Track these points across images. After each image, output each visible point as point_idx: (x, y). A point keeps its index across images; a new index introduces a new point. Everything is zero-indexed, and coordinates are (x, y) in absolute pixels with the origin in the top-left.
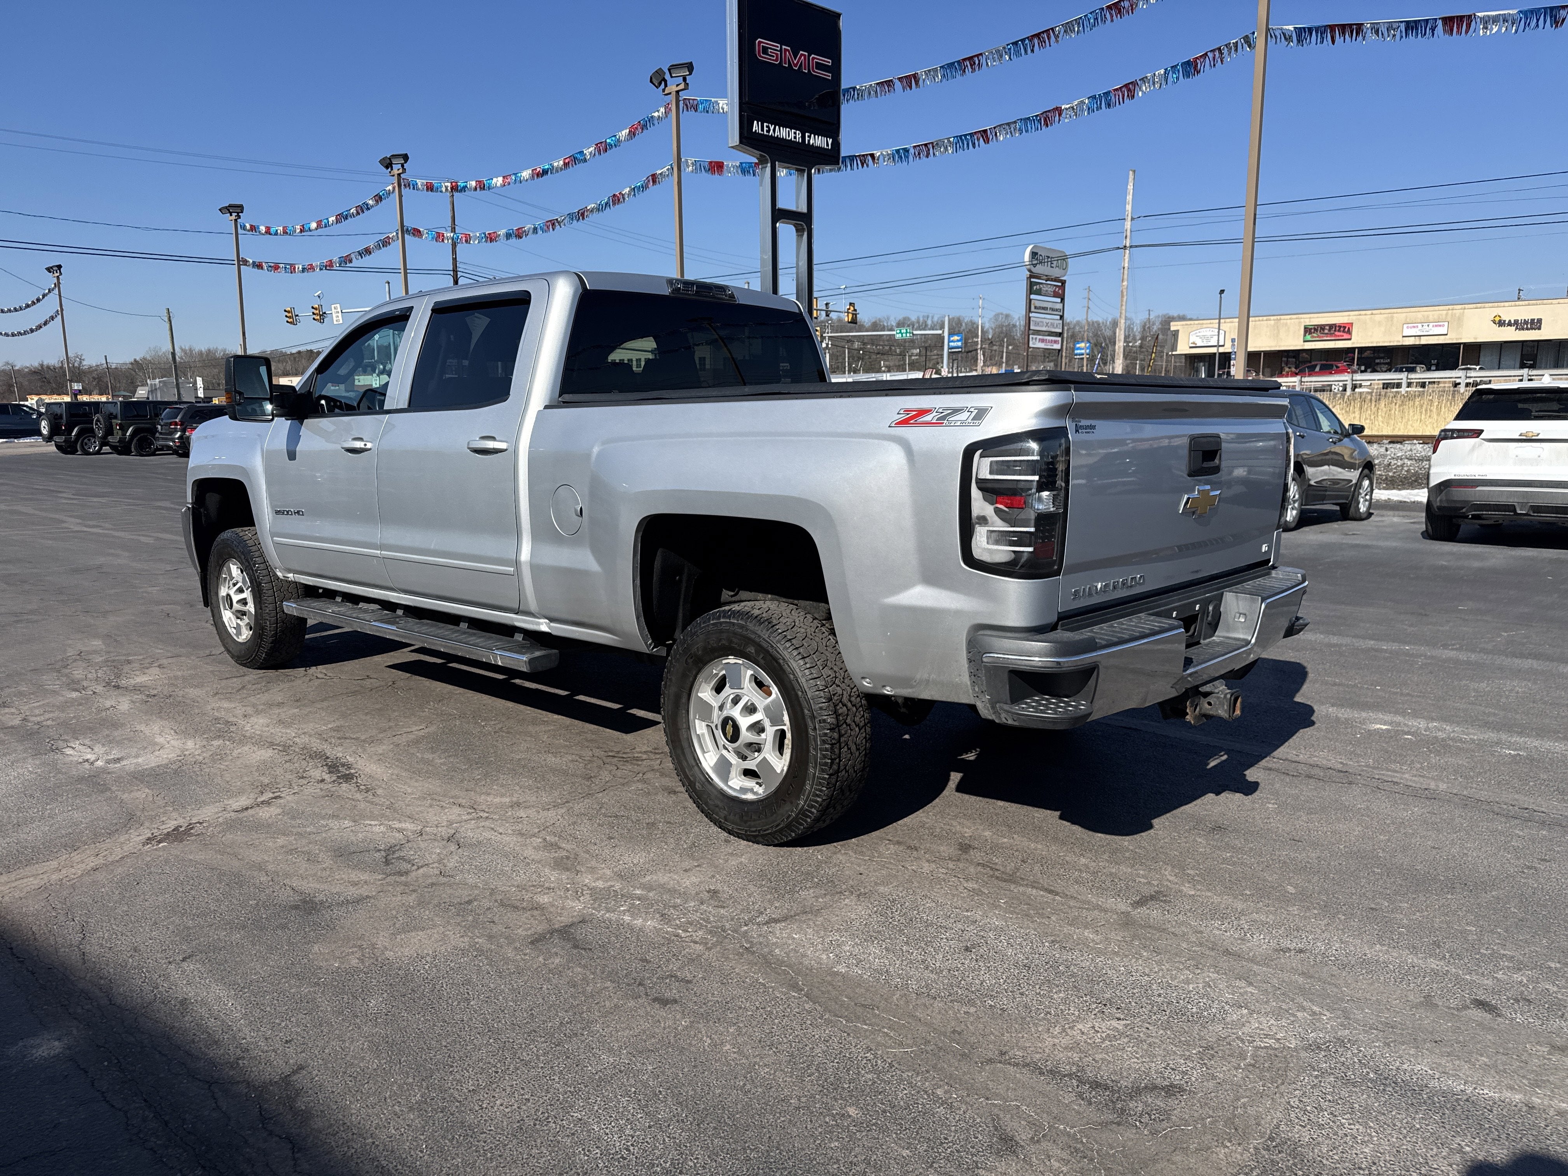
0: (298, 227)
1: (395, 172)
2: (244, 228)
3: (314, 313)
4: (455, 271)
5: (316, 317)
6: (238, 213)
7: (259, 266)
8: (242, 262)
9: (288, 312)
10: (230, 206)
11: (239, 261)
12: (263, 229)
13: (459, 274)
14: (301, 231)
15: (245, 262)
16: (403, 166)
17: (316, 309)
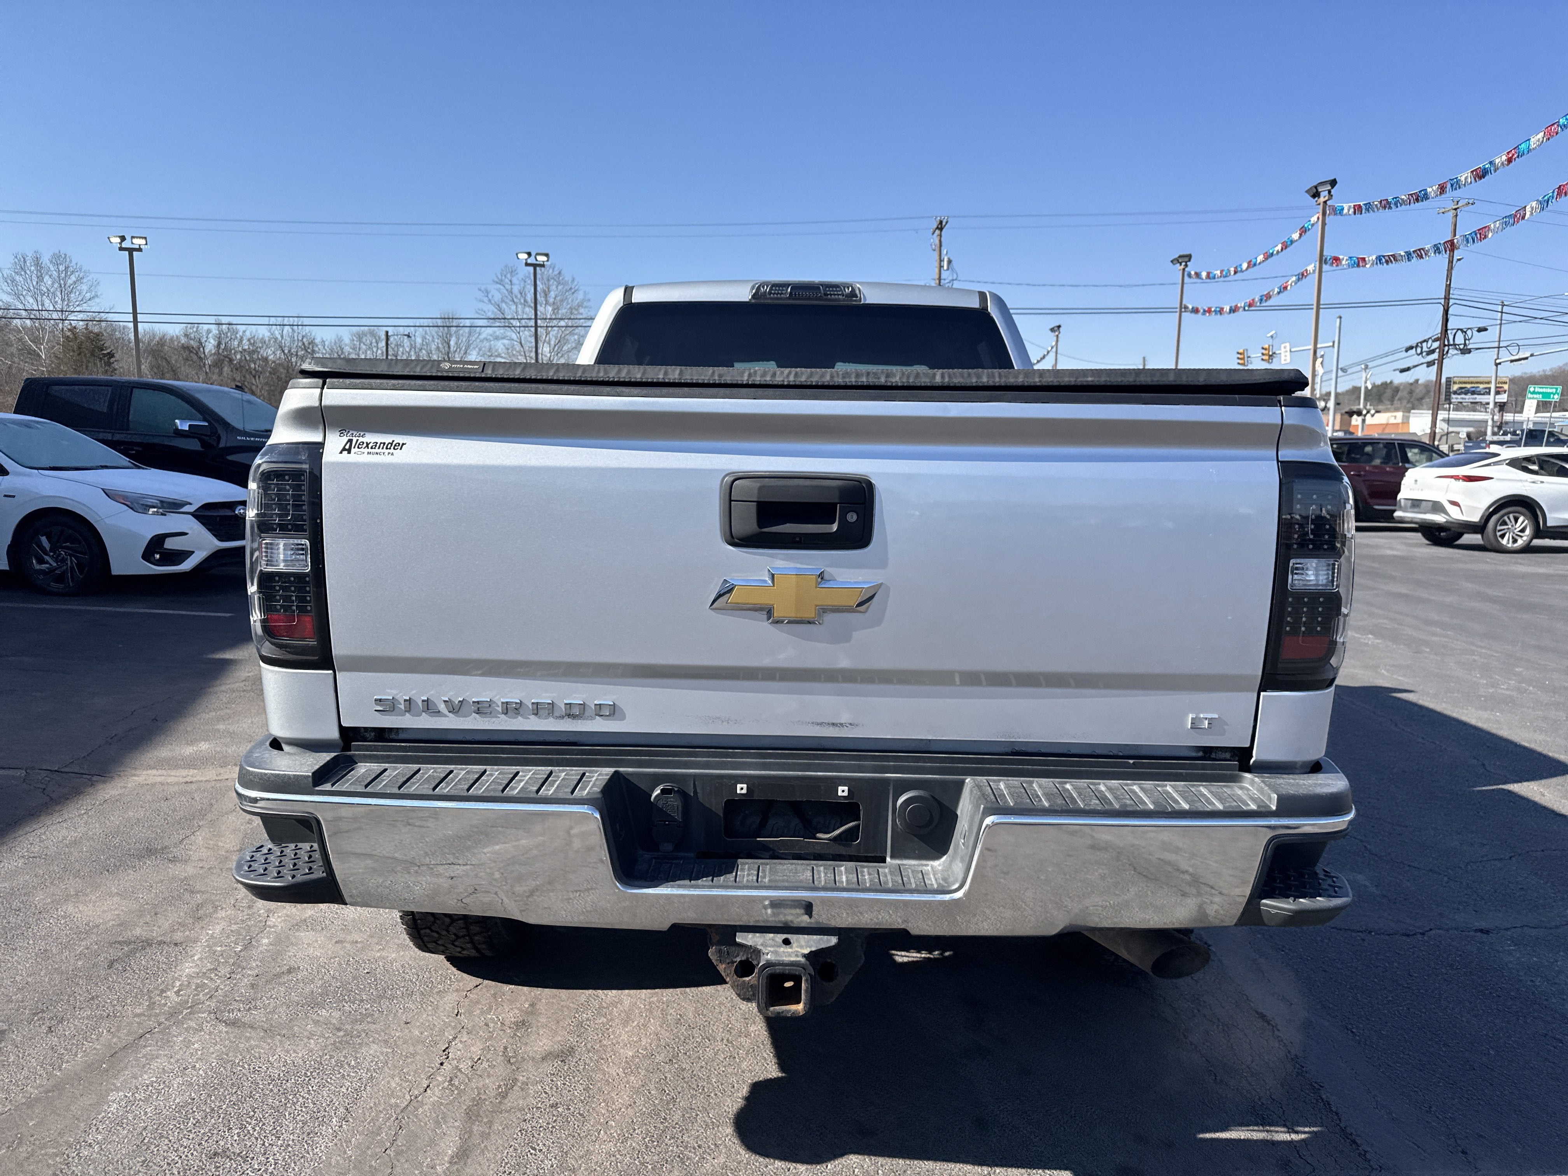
0: (1232, 269)
1: (1322, 199)
2: (1189, 275)
3: (1263, 354)
4: (1447, 298)
5: (1264, 357)
6: (1186, 262)
7: (1195, 311)
8: (1183, 308)
9: (1240, 354)
10: (1180, 257)
11: (1181, 308)
12: (1204, 274)
13: (1451, 302)
14: (1235, 272)
15: (1186, 307)
16: (1329, 192)
17: (1266, 349)
